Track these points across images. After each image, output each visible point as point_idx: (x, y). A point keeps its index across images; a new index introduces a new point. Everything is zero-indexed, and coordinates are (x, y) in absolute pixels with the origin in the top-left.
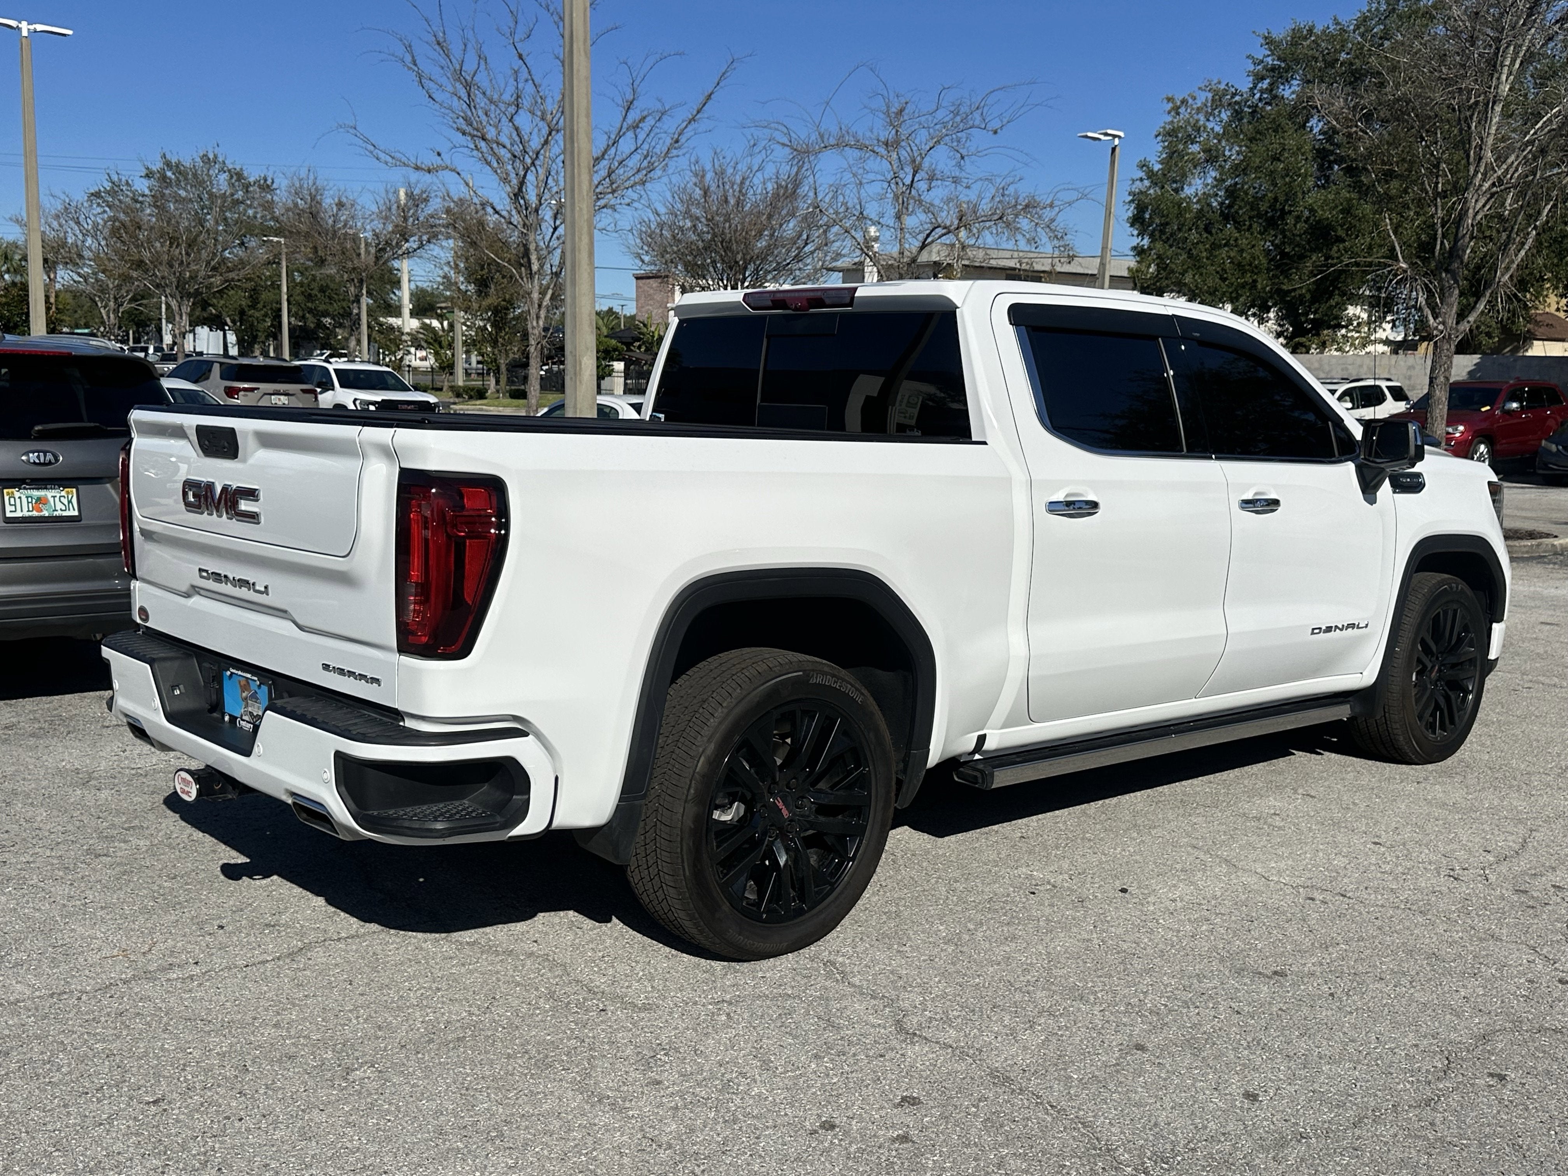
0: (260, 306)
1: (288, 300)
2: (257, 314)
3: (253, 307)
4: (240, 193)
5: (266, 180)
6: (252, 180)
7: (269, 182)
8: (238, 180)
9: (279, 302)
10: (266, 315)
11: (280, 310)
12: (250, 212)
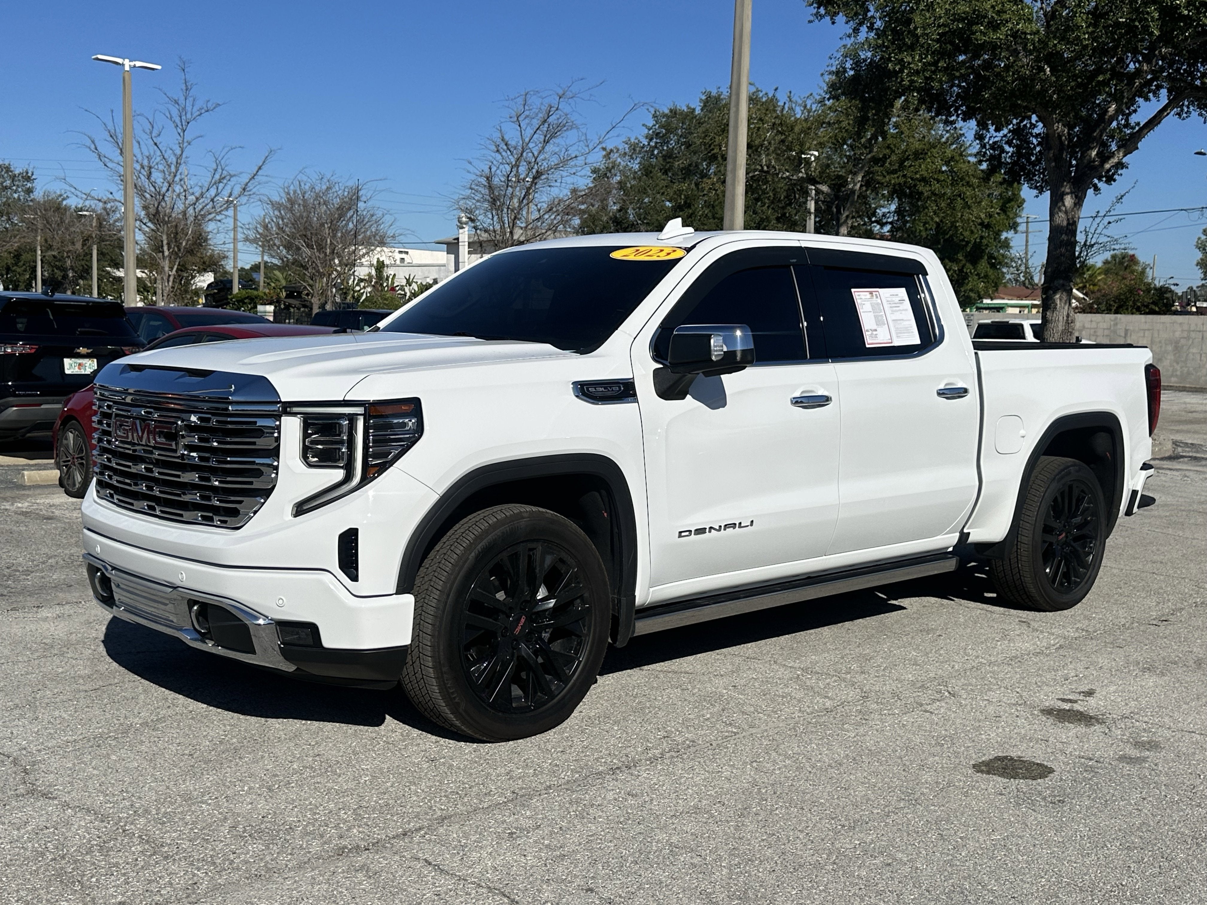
0: (21, 264)
1: (42, 260)
2: (18, 270)
3: (16, 264)
4: (8, 182)
5: (27, 173)
6: (17, 172)
7: (30, 175)
8: (7, 172)
9: (35, 262)
10: (25, 271)
11: (36, 267)
12: (16, 196)
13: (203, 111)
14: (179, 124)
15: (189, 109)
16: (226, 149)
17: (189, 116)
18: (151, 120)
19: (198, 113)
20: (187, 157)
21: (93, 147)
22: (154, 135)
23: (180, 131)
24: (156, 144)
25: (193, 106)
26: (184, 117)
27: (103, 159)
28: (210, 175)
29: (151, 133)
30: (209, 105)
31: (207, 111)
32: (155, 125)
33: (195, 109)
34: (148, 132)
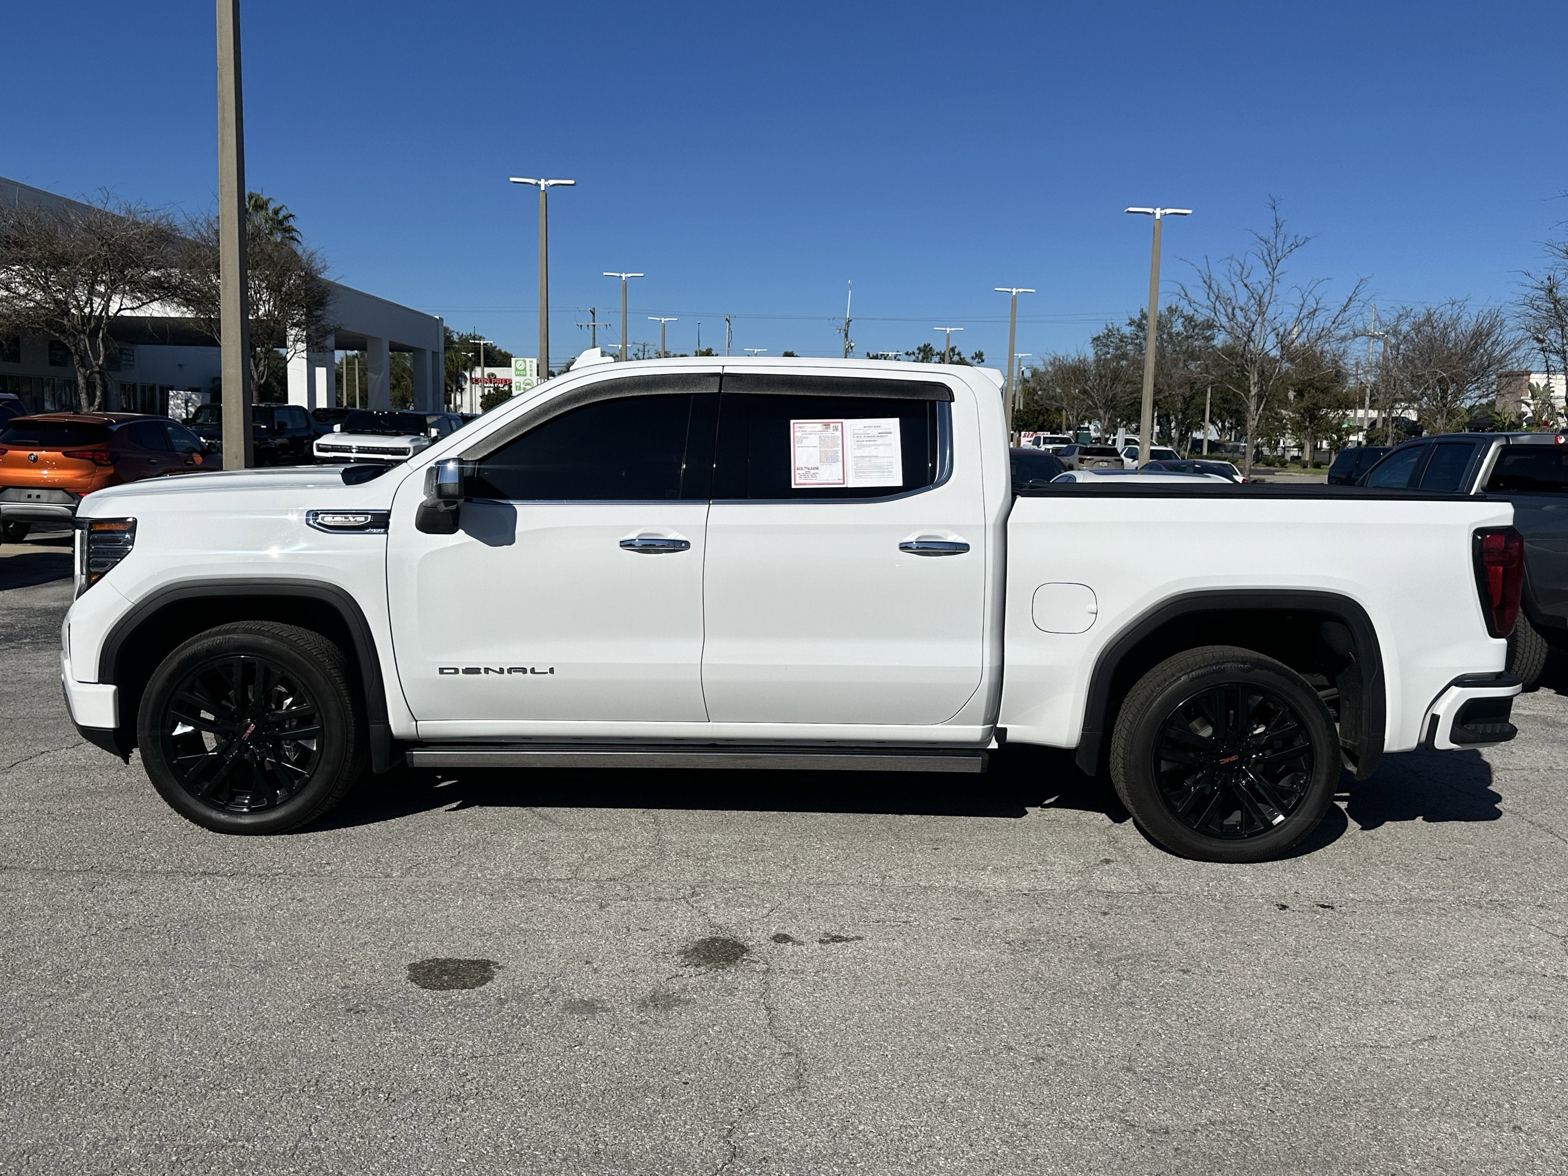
13: (1293, 247)
14: (1269, 262)
15: (1279, 245)
16: (1313, 284)
17: (1279, 254)
18: (1242, 262)
19: (1289, 249)
20: (1276, 296)
21: (1183, 294)
22: (1244, 276)
23: (1270, 270)
24: (1246, 285)
25: (1284, 243)
26: (1273, 256)
27: (1193, 304)
28: (1297, 311)
29: (1241, 274)
30: (1298, 240)
31: (1297, 246)
32: (1245, 268)
33: (1285, 247)
34: (1239, 273)
